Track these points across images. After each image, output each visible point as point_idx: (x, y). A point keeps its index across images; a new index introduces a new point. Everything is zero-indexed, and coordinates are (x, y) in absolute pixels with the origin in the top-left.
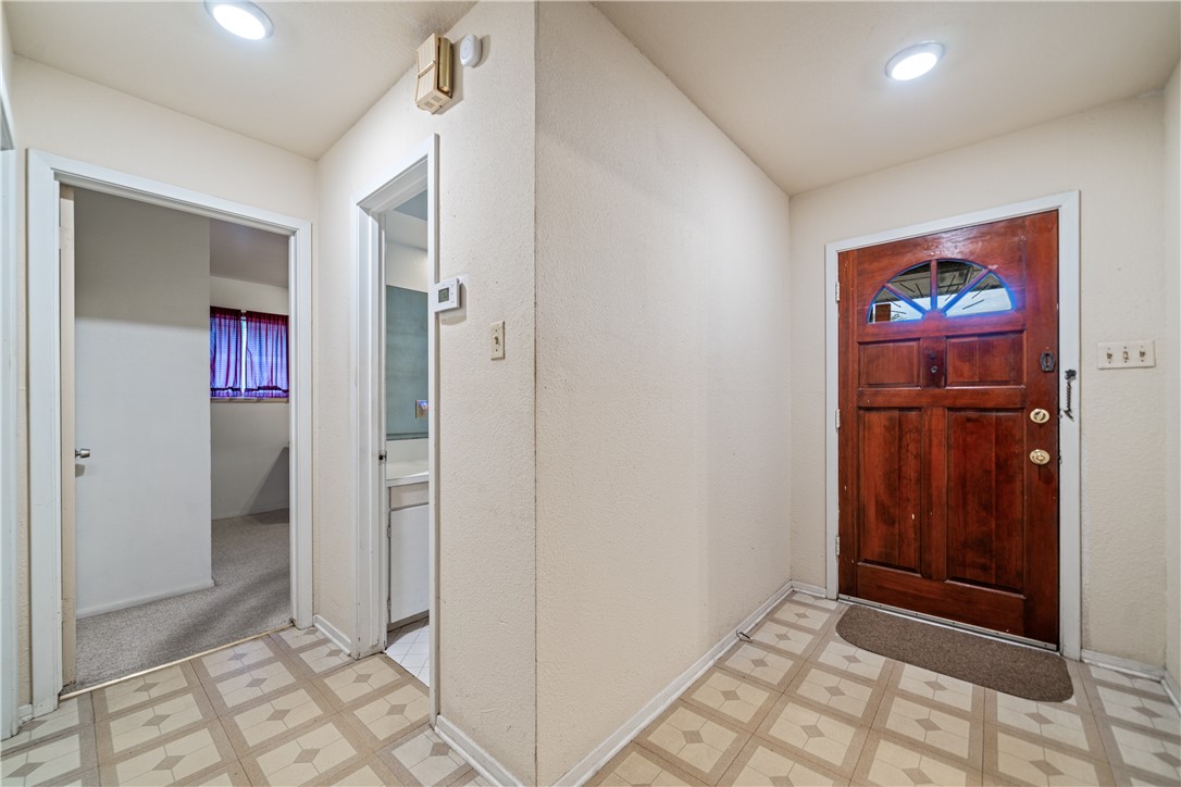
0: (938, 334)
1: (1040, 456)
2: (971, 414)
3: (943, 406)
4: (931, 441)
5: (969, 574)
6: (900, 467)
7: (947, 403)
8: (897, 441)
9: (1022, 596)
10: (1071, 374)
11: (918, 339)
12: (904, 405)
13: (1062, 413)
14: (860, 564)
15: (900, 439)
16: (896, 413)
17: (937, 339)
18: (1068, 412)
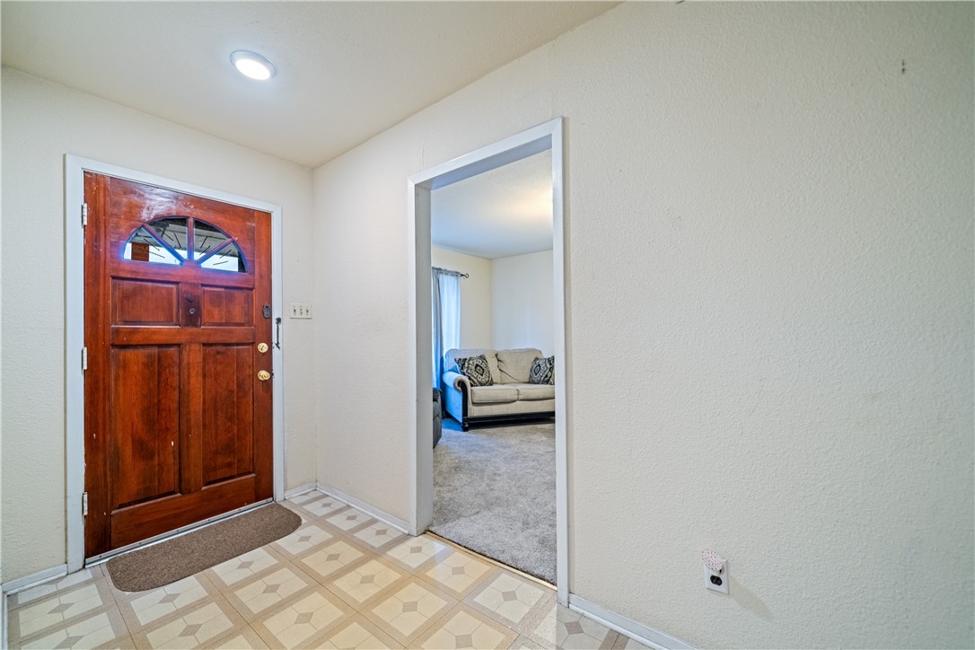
0: (196, 282)
1: (263, 374)
2: (220, 348)
3: (199, 342)
4: (189, 372)
5: (220, 474)
6: (159, 401)
7: (204, 339)
8: (156, 376)
9: (253, 475)
10: (279, 320)
11: (177, 283)
12: (164, 342)
13: (274, 345)
14: (113, 512)
15: (159, 374)
16: (155, 350)
17: (194, 285)
18: (277, 345)
